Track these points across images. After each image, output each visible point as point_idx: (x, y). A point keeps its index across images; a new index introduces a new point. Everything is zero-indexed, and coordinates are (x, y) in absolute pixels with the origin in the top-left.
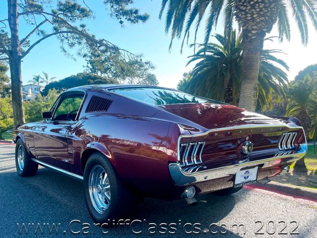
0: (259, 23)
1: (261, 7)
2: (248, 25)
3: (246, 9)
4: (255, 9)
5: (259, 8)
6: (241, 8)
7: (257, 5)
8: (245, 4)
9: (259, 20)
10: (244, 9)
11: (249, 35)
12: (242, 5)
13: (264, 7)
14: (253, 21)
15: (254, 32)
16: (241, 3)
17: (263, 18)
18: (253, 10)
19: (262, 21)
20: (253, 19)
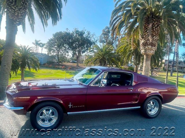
0: (20, 19)
1: (23, 11)
2: (14, 17)
3: (15, 9)
4: (20, 11)
5: (22, 12)
6: (12, 7)
7: (21, 10)
8: (15, 6)
9: (20, 17)
10: (14, 8)
11: (15, 23)
12: (13, 6)
13: (24, 12)
14: (17, 17)
15: (17, 22)
16: (12, 5)
17: (22, 17)
18: (19, 11)
19: (21, 18)
20: (18, 16)
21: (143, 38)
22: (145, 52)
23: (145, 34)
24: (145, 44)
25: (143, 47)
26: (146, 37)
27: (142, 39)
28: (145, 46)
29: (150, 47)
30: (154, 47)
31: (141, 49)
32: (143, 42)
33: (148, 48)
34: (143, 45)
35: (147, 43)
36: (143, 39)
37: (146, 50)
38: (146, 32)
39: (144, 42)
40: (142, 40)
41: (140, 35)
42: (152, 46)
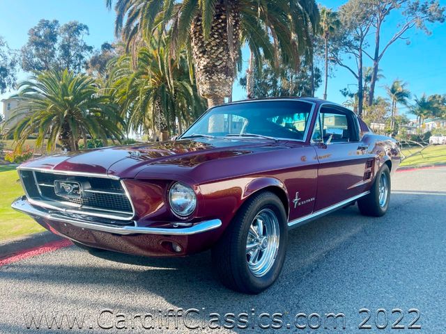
21: (204, 52)
22: (212, 89)
23: (209, 44)
24: (209, 70)
25: (207, 76)
26: (213, 51)
27: (200, 55)
28: (210, 74)
29: (223, 76)
30: (232, 76)
31: (202, 83)
32: (205, 63)
33: (217, 80)
34: (206, 71)
35: (216, 66)
36: (206, 56)
37: (212, 85)
38: (213, 39)
39: (208, 63)
40: (203, 59)
41: (196, 45)
42: (227, 74)
